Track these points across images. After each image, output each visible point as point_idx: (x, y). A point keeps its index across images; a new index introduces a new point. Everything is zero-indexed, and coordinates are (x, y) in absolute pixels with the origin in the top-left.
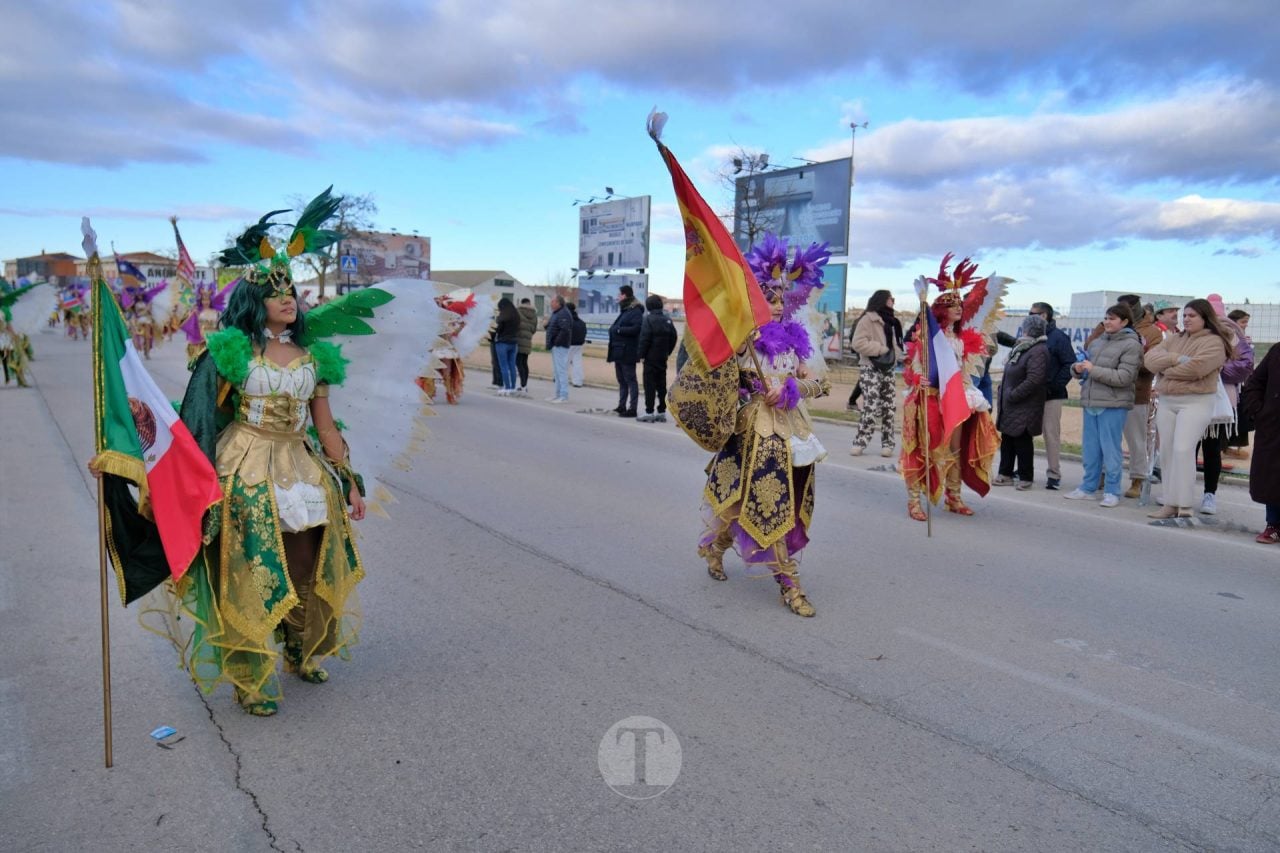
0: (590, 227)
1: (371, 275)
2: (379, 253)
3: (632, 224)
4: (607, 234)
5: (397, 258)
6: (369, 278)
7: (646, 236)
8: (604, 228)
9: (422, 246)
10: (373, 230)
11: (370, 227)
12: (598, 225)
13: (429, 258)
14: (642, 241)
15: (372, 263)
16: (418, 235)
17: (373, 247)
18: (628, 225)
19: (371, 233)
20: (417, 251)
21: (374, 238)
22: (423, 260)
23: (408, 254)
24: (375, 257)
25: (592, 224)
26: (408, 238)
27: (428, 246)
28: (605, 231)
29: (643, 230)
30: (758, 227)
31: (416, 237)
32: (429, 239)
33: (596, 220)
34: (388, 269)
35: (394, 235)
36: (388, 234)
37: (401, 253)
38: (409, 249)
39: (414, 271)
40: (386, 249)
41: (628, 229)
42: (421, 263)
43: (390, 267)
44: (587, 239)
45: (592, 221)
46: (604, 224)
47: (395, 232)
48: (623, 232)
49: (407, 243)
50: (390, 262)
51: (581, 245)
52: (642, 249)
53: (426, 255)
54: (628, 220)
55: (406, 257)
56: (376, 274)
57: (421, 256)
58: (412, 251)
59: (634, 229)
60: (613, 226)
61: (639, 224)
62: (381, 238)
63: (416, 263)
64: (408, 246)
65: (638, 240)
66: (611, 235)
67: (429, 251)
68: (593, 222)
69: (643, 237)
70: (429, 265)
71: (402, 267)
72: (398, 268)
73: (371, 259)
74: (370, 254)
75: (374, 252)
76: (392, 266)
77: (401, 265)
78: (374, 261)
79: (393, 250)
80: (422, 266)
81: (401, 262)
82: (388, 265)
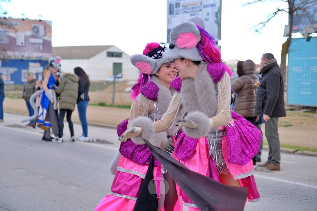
0: (175, 9)
1: (5, 51)
2: (12, 34)
3: (208, 6)
4: (189, 14)
5: (26, 37)
6: (5, 53)
7: (219, 15)
8: (186, 10)
9: (45, 28)
10: (7, 16)
11: (5, 13)
12: (181, 7)
13: (51, 37)
14: (216, 19)
15: (6, 41)
16: (42, 19)
17: (7, 30)
18: (204, 7)
19: (5, 18)
20: (42, 32)
21: (7, 23)
22: (46, 38)
23: (34, 34)
24: (9, 37)
25: (176, 7)
26: (35, 21)
27: (50, 27)
28: (186, 12)
29: (216, 10)
30: (296, 7)
31: (40, 21)
32: (51, 22)
33: (179, 4)
34: (18, 46)
35: (23, 19)
36: (18, 19)
37: (29, 33)
38: (35, 30)
39: (39, 47)
40: (16, 31)
41: (204, 10)
42: (44, 41)
43: (20, 45)
44: (172, 18)
45: (176, 4)
46: (185, 7)
47: (24, 17)
48: (200, 13)
49: (33, 25)
50: (20, 40)
51: (168, 23)
52: (216, 25)
53: (48, 34)
54: (204, 4)
55: (33, 37)
56: (10, 50)
57: (45, 35)
58: (37, 32)
59: (209, 10)
60: (193, 8)
61: (213, 5)
62: (13, 22)
63: (41, 41)
64: (34, 27)
65: (212, 18)
66: (191, 15)
67: (50, 31)
68: (178, 5)
69: (217, 16)
70: (50, 43)
71: (29, 44)
72: (27, 45)
73: (6, 39)
74: (4, 35)
75: (7, 33)
76: (22, 43)
77: (29, 43)
78: (8, 40)
79: (22, 32)
80: (45, 43)
81: (29, 40)
82: (19, 43)
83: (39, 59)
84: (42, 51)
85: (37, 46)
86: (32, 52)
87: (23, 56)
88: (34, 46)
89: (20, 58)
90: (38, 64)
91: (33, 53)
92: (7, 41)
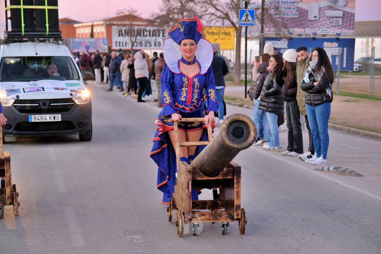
2: (303, 5)
5: (320, 9)
13: (354, 7)
20: (341, 1)
22: (347, 9)
23: (330, 4)
24: (299, 10)
34: (311, 21)
37: (325, 3)
39: (337, 22)
42: (344, 12)
43: (313, 19)
50: (313, 13)
53: (350, 4)
55: (330, 8)
56: (299, 27)
57: (345, 6)
58: (336, 1)
63: (340, 13)
71: (325, 18)
72: (321, 19)
73: (294, 12)
74: (293, 7)
75: (297, 5)
76: (315, 17)
77: (325, 16)
78: (297, 13)
79: (316, 2)
80: (346, 15)
81: (324, 13)
82: (311, 17)
83: (337, 37)
84: (341, 27)
85: (334, 19)
86: (327, 27)
87: (315, 34)
88: (331, 20)
89: (312, 36)
90: (335, 44)
91: (329, 30)
92: (296, 15)
